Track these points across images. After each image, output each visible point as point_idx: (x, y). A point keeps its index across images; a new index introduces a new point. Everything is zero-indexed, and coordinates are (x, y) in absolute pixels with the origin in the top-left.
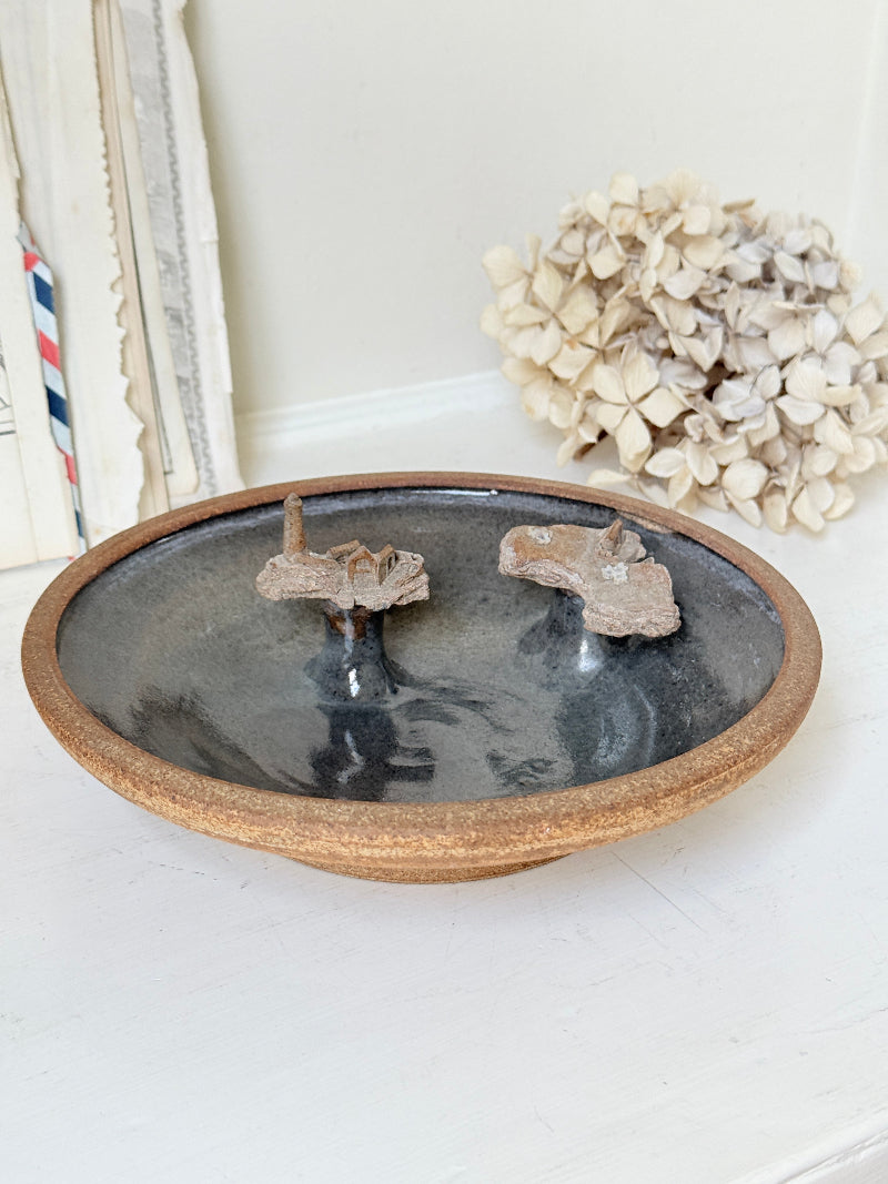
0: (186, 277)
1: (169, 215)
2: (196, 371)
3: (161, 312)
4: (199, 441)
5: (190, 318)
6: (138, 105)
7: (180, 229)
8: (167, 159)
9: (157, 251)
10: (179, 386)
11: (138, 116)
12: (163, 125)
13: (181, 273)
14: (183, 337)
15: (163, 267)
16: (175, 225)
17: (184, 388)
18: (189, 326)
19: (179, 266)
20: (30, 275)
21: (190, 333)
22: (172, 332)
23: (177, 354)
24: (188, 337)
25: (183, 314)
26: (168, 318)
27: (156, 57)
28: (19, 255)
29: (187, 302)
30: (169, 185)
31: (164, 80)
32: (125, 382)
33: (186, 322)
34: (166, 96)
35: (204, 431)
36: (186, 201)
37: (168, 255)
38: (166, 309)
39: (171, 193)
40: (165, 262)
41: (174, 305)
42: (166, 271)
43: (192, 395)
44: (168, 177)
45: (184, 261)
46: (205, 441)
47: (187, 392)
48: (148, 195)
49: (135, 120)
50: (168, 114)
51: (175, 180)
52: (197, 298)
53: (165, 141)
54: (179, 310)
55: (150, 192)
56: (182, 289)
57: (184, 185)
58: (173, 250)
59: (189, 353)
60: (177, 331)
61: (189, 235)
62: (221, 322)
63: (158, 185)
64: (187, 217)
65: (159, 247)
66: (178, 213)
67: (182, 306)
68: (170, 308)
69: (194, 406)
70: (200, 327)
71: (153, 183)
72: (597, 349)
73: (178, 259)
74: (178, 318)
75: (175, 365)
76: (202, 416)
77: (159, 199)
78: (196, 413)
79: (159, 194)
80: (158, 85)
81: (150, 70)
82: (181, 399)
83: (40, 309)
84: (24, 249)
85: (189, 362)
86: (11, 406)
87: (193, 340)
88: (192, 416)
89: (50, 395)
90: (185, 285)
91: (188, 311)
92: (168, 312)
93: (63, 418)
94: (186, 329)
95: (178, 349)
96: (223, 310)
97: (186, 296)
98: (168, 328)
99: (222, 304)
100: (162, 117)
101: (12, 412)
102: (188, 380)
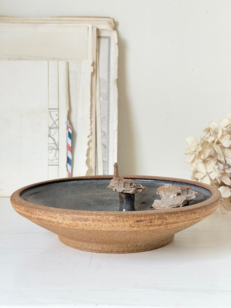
0: (108, 137)
1: (106, 123)
2: (108, 160)
3: (101, 145)
5: (108, 147)
6: (101, 98)
7: (108, 126)
8: (107, 111)
9: (102, 131)
10: (103, 163)
11: (101, 101)
12: (107, 103)
13: (107, 137)
14: (106, 151)
15: (103, 134)
16: (107, 126)
17: (104, 163)
19: (107, 135)
20: (67, 131)
21: (108, 151)
22: (103, 149)
23: (104, 155)
24: (107, 152)
25: (107, 146)
26: (103, 146)
27: (107, 89)
28: (66, 126)
29: (108, 143)
30: (107, 116)
31: (109, 93)
32: (86, 158)
33: (107, 148)
34: (109, 97)
36: (111, 120)
38: (102, 144)
39: (107, 118)
40: (104, 133)
41: (105, 143)
42: (103, 136)
43: (106, 165)
44: (107, 115)
45: (108, 134)
47: (106, 164)
48: (101, 118)
49: (100, 101)
50: (108, 101)
51: (108, 116)
52: (111, 142)
53: (107, 107)
55: (102, 117)
56: (107, 140)
57: (111, 117)
58: (106, 130)
59: (107, 155)
60: (105, 150)
61: (110, 128)
62: (116, 149)
63: (104, 116)
64: (110, 124)
65: (102, 130)
66: (108, 123)
67: (107, 144)
68: (104, 144)
69: (106, 167)
70: (111, 150)
72: (203, 160)
73: (107, 133)
74: (105, 147)
75: (103, 158)
76: (108, 171)
77: (104, 119)
78: (107, 170)
80: (107, 95)
81: (105, 91)
82: (103, 166)
83: (69, 139)
84: (67, 126)
85: (107, 157)
86: (58, 159)
87: (108, 152)
88: (105, 170)
89: (68, 158)
90: (108, 139)
91: (108, 145)
92: (103, 145)
93: (70, 164)
94: (107, 150)
95: (104, 154)
96: (117, 146)
97: (108, 142)
98: (102, 149)
99: (117, 145)
100: (107, 101)
101: (59, 161)
102: (106, 162)
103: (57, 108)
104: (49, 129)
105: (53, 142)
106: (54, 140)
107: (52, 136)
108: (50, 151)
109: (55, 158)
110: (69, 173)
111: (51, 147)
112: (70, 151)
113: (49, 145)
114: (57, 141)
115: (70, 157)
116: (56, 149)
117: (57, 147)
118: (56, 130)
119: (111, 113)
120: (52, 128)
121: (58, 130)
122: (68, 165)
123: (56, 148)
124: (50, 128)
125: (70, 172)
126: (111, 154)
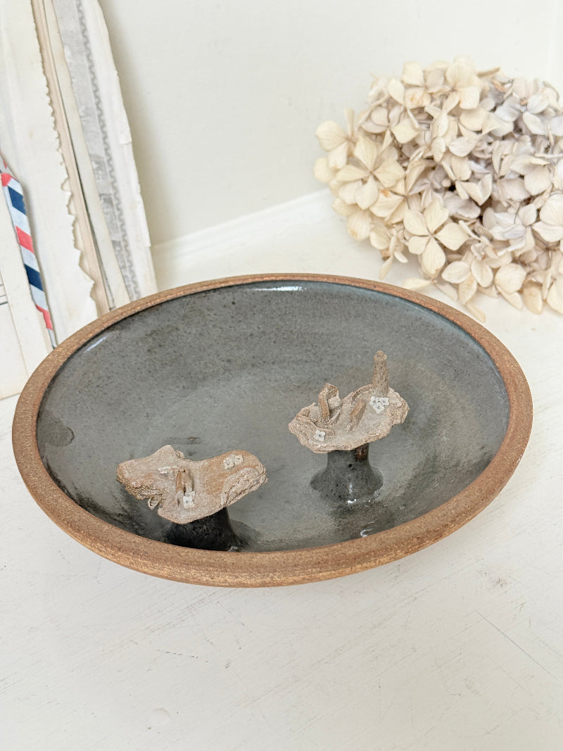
0: (112, 170)
1: (95, 127)
2: (125, 235)
3: (98, 198)
4: (131, 283)
5: (117, 199)
6: (68, 53)
7: (105, 138)
8: (91, 89)
9: (90, 156)
10: (114, 248)
11: (68, 61)
12: (87, 64)
13: (108, 169)
14: (113, 212)
15: (95, 166)
16: (101, 136)
17: (118, 248)
18: (117, 205)
19: (106, 163)
20: (6, 188)
21: (118, 209)
22: (105, 210)
23: (111, 227)
24: (117, 213)
25: (113, 197)
26: (102, 201)
27: (77, 16)
29: (114, 188)
30: (95, 107)
31: (84, 31)
32: (78, 253)
33: (115, 202)
34: (86, 43)
35: (134, 276)
36: (107, 116)
37: (99, 157)
38: (100, 195)
39: (97, 113)
40: (97, 163)
41: (106, 192)
42: (98, 169)
43: (124, 252)
44: (94, 101)
45: (110, 160)
46: (135, 283)
47: (122, 250)
48: (81, 117)
49: (66, 63)
50: (89, 56)
51: (98, 103)
52: (121, 184)
53: (89, 76)
54: (110, 194)
55: (82, 114)
56: (110, 180)
57: (105, 106)
58: (102, 154)
60: (109, 210)
61: (111, 140)
62: (138, 198)
63: (87, 108)
64: (109, 128)
65: (91, 152)
66: (103, 126)
67: (112, 192)
68: (103, 194)
69: (125, 259)
70: (125, 205)
71: (83, 107)
72: (403, 196)
73: (105, 160)
74: (110, 200)
75: (110, 234)
76: (131, 266)
77: (88, 118)
78: (127, 264)
79: (88, 115)
80: (80, 36)
81: (74, 26)
82: (116, 256)
83: (15, 211)
84: (1, 172)
85: (120, 230)
87: (121, 214)
88: (125, 267)
89: (29, 271)
90: (112, 177)
91: (115, 194)
92: (103, 197)
93: (38, 286)
94: (115, 207)
95: (111, 222)
96: (139, 191)
97: (113, 184)
98: (103, 208)
99: (139, 187)
100: (85, 60)
102: (120, 242)
110: (44, 313)
112: (27, 248)
115: (34, 264)
119: (103, 92)
122: (34, 289)
125: (47, 308)
126: (127, 215)
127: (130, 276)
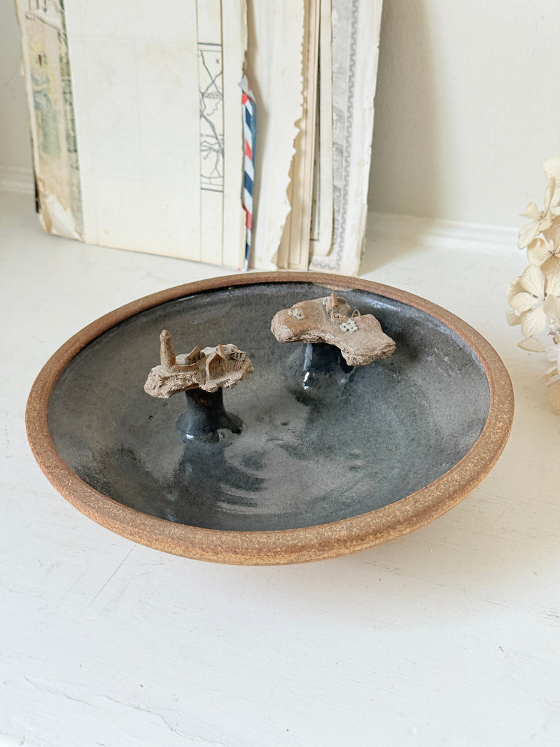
0: (350, 127)
1: (344, 85)
2: (346, 185)
3: (331, 145)
4: (339, 227)
5: (348, 152)
6: (335, 15)
7: (351, 97)
8: (349, 52)
9: (333, 107)
10: (334, 192)
11: (334, 22)
12: (350, 30)
13: (347, 124)
14: (342, 162)
15: (335, 117)
16: (347, 94)
17: (337, 193)
18: (346, 157)
19: (346, 119)
20: (244, 108)
21: (347, 161)
22: (335, 157)
23: (336, 173)
24: (344, 164)
25: (344, 150)
26: (334, 149)
28: (240, 94)
29: (348, 141)
30: (348, 67)
31: (355, 1)
32: (289, 180)
33: (345, 154)
34: (355, 12)
35: (344, 222)
36: (357, 79)
37: (341, 111)
38: (334, 143)
39: (348, 73)
40: (338, 115)
41: (339, 142)
42: (337, 121)
43: (341, 198)
44: (348, 63)
45: (350, 117)
46: (343, 229)
47: (339, 196)
48: (333, 73)
49: (332, 24)
50: (354, 23)
51: (352, 66)
52: (355, 140)
53: (350, 41)
54: (342, 146)
55: (335, 70)
56: (346, 134)
57: (358, 70)
58: (345, 109)
59: (344, 174)
60: (339, 158)
61: (356, 100)
62: (368, 159)
63: (340, 67)
64: (356, 90)
65: (334, 105)
66: (351, 87)
67: (345, 144)
68: (336, 144)
69: (341, 205)
70: (354, 160)
71: (337, 65)
73: (346, 115)
74: (341, 151)
75: (333, 179)
76: (345, 213)
77: (340, 76)
78: (342, 211)
79: (340, 73)
80: (351, 5)
82: (334, 199)
83: (246, 127)
84: (243, 92)
85: (343, 179)
86: (223, 177)
87: (348, 166)
88: (339, 211)
89: (246, 176)
90: (348, 132)
91: (347, 148)
92: (335, 146)
93: (250, 191)
94: (344, 159)
95: (338, 169)
96: (370, 152)
97: (348, 138)
98: (333, 155)
99: (370, 149)
100: (350, 25)
101: (223, 181)
102: (340, 189)
103: (219, 42)
104: (201, 96)
105: (212, 134)
106: (213, 127)
107: (207, 117)
108: (204, 154)
109: (216, 174)
110: (247, 213)
111: (205, 144)
112: (250, 158)
113: (203, 139)
114: (219, 131)
115: (251, 174)
116: (217, 152)
117: (220, 146)
118: (217, 100)
119: (359, 58)
120: (208, 96)
121: (221, 102)
122: (246, 192)
123: (216, 147)
124: (203, 94)
125: (250, 211)
126: (353, 170)
127: (341, 221)
